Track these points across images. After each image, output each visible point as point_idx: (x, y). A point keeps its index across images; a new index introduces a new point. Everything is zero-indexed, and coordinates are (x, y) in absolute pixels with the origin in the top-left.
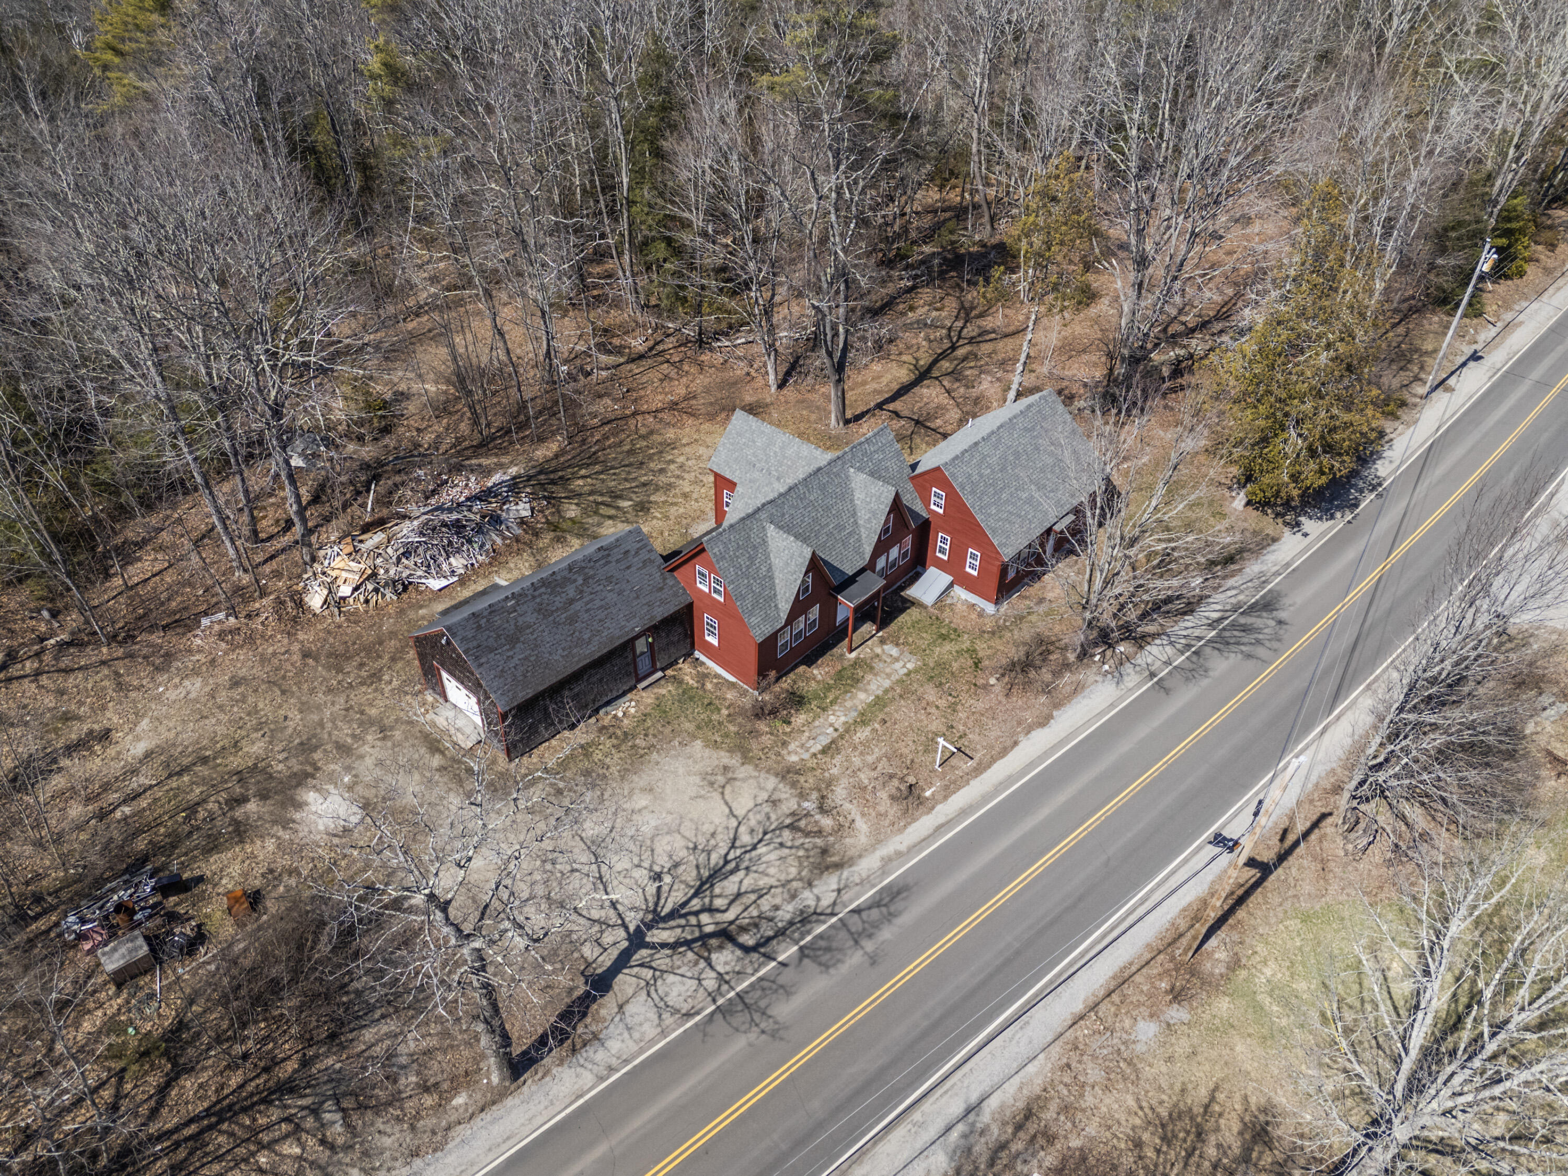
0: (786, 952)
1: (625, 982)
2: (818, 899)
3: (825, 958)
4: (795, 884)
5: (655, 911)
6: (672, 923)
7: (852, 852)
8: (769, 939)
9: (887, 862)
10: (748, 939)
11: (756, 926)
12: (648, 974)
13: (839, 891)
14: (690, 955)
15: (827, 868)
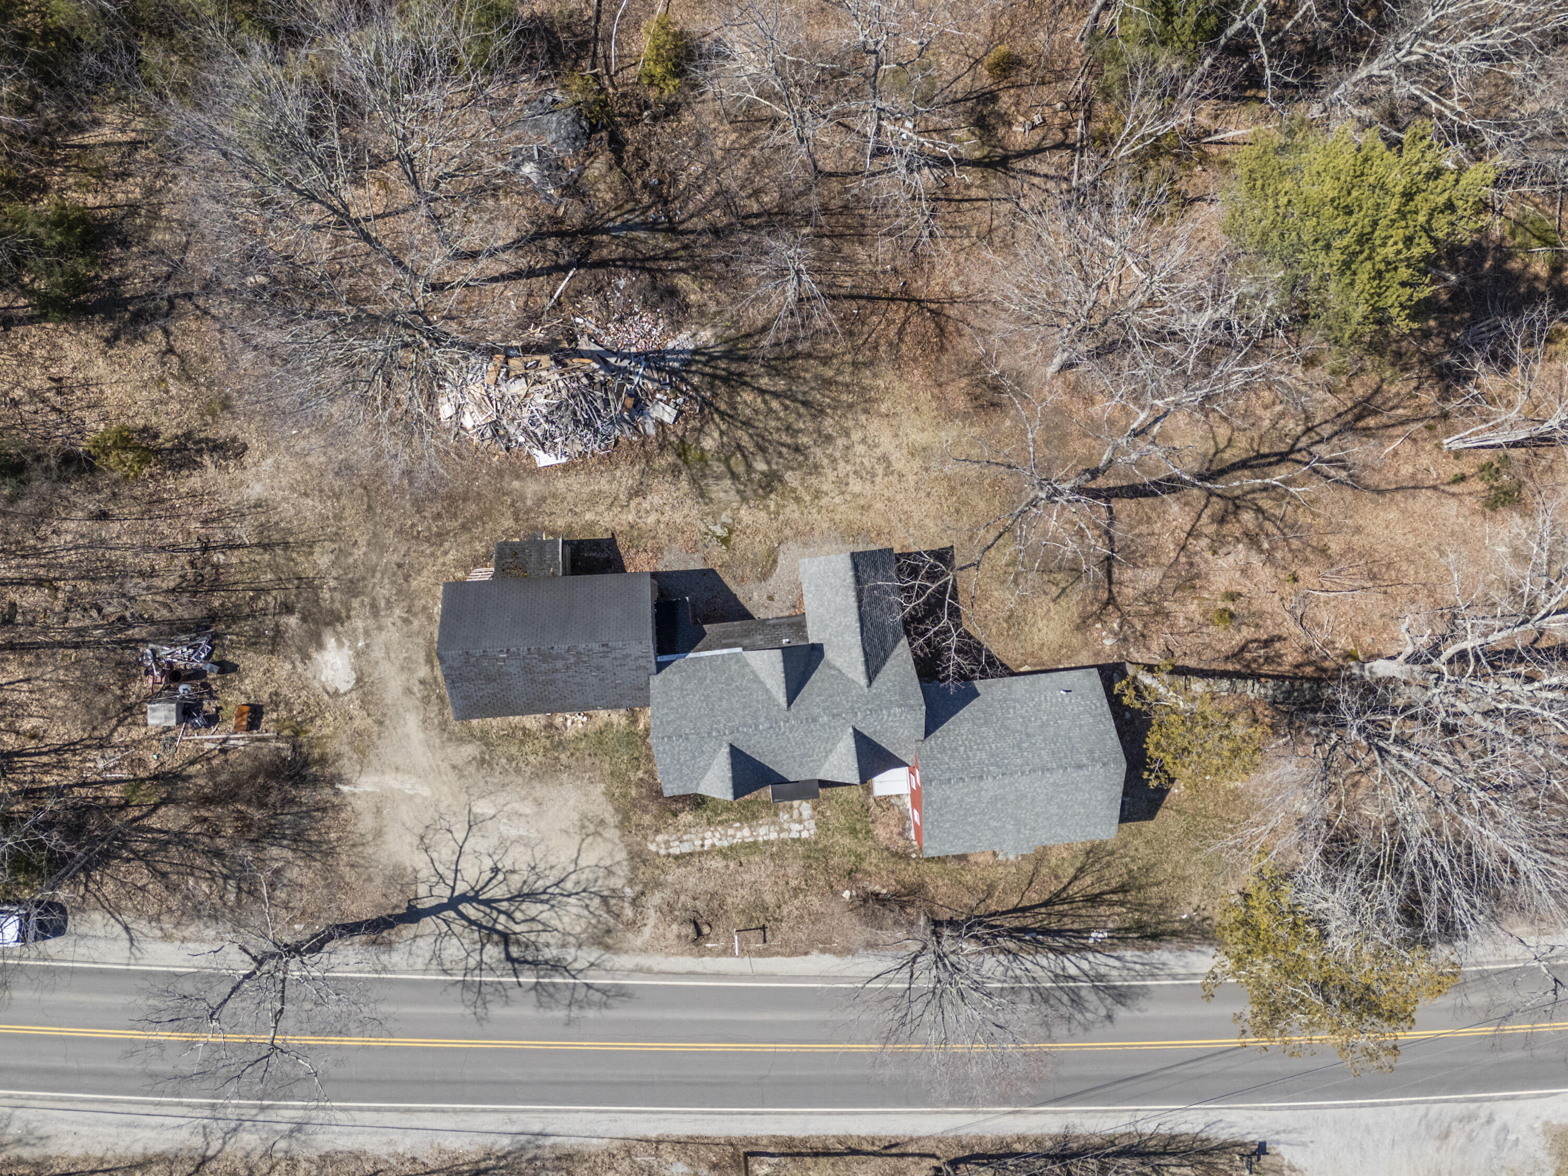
0: (528, 978)
1: (428, 924)
2: (575, 960)
3: (545, 999)
4: (571, 939)
5: (477, 892)
6: (482, 908)
7: (625, 945)
8: (526, 962)
9: (639, 970)
10: (515, 951)
11: (527, 946)
12: (444, 928)
13: (592, 965)
14: (476, 936)
15: (600, 943)
